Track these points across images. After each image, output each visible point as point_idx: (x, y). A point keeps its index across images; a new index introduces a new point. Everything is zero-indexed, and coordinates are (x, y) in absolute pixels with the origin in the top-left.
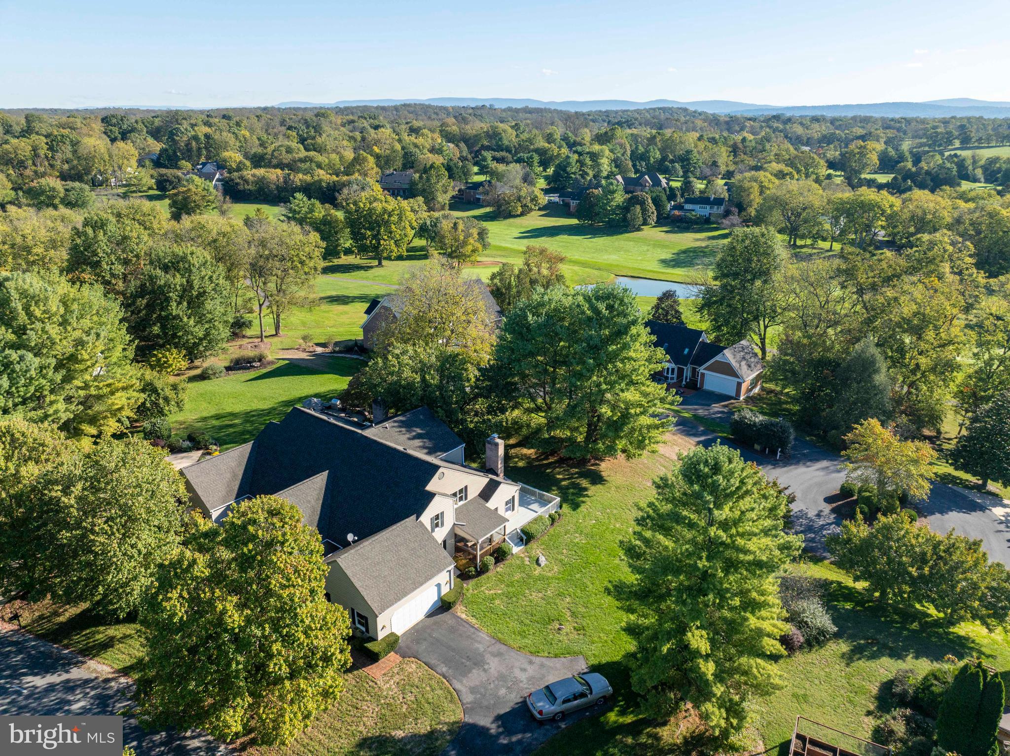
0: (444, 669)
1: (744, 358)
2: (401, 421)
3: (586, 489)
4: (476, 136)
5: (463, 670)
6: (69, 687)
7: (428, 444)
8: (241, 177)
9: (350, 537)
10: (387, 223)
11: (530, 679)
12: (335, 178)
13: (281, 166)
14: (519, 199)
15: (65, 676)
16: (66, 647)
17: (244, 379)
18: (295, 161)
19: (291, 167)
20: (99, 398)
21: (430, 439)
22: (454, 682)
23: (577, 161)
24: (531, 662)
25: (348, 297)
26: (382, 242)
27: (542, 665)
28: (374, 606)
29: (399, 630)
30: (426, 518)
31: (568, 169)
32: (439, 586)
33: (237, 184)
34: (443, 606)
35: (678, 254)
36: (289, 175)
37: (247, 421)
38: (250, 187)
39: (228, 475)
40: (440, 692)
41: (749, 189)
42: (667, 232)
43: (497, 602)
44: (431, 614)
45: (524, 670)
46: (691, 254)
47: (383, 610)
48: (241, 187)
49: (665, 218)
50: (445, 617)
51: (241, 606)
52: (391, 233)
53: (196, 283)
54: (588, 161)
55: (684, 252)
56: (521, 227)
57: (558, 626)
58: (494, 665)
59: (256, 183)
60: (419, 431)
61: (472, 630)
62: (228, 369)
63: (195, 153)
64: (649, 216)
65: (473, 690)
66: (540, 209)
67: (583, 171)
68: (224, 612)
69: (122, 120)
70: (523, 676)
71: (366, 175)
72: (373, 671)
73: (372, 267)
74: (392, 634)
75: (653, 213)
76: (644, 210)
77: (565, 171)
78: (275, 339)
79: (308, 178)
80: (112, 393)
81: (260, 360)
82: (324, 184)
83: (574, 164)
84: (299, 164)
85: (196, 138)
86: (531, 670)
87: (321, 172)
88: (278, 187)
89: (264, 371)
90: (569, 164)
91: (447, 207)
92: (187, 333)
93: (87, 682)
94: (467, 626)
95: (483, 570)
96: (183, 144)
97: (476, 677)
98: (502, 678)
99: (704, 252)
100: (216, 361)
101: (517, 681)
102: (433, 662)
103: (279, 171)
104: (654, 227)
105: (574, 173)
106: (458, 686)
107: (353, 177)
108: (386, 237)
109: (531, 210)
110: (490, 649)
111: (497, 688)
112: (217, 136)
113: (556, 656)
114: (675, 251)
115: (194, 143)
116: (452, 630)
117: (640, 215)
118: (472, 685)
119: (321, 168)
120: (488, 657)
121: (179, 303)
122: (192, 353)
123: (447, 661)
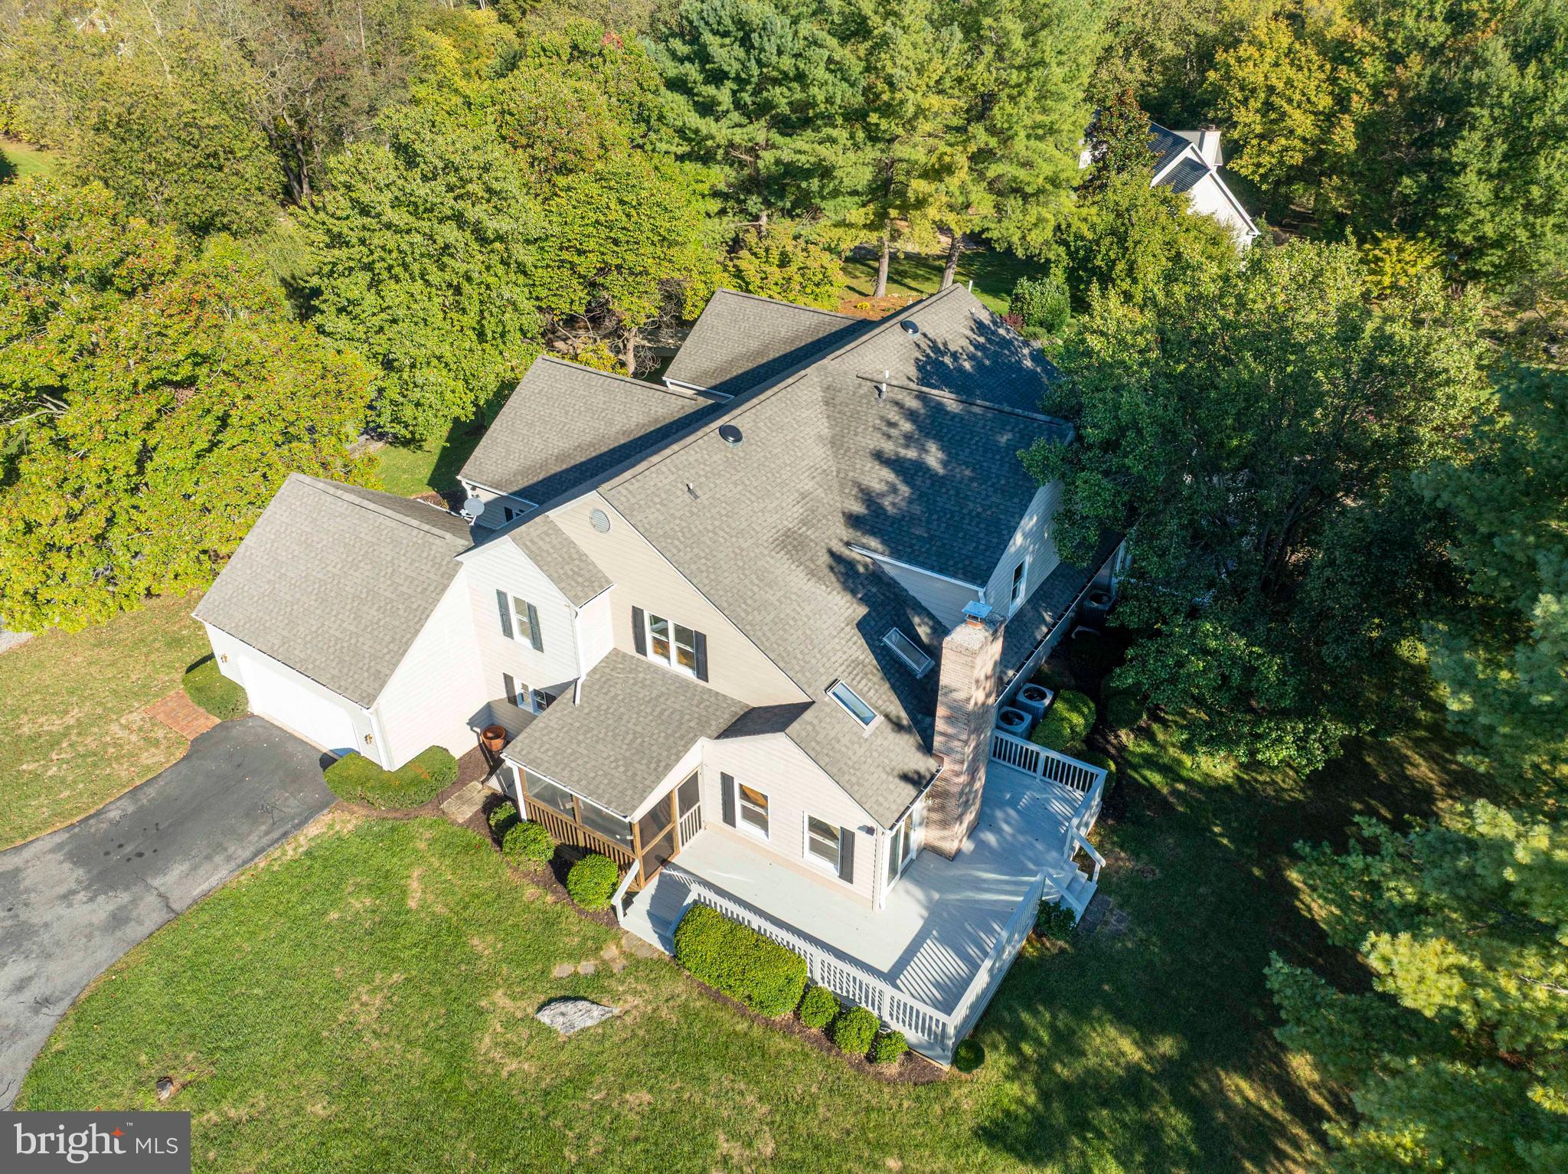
0: (114, 815)
58: (85, 912)
61: (246, 854)
97: (52, 876)
110: (150, 899)
120: (123, 897)
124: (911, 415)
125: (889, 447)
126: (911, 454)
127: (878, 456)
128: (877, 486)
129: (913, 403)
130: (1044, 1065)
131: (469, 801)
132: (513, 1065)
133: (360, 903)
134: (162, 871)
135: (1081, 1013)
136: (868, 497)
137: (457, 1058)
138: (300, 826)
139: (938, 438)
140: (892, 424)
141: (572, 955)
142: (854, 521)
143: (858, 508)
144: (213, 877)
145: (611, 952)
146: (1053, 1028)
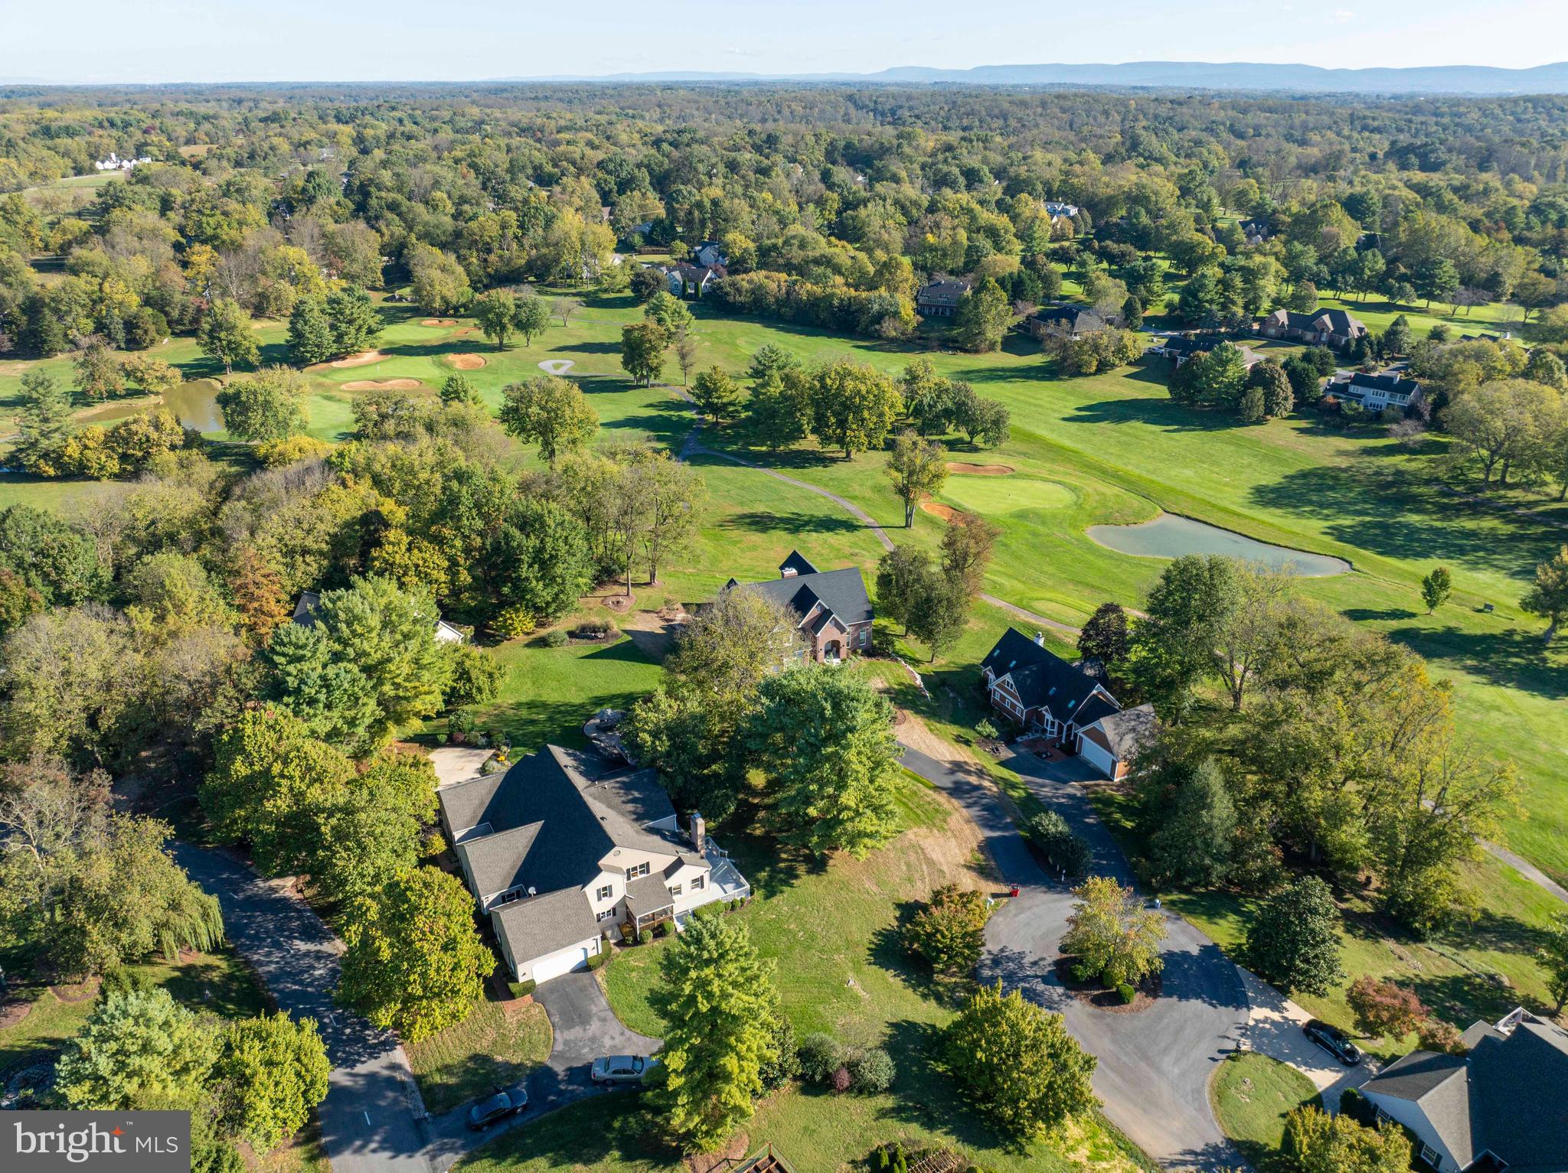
1: (1134, 730)
2: (623, 783)
3: (797, 877)
4: (1110, 198)
5: (569, 1023)
6: (319, 956)
7: (640, 809)
8: (733, 285)
9: (532, 890)
10: (858, 410)
11: (613, 1047)
12: (853, 292)
13: (789, 267)
14: (1096, 348)
15: (319, 947)
16: (328, 923)
17: (580, 654)
18: (807, 262)
19: (801, 270)
20: (407, 699)
21: (643, 805)
22: (558, 1031)
23: (1219, 282)
24: (622, 1034)
25: (772, 518)
26: (849, 432)
27: (629, 1039)
28: (517, 957)
29: (539, 980)
30: (591, 889)
31: (1201, 295)
32: (585, 950)
33: (727, 294)
34: (586, 968)
35: (1292, 478)
36: (795, 283)
37: (551, 719)
38: (742, 299)
39: (477, 802)
40: (542, 1036)
41: (1456, 374)
42: (1302, 431)
43: (634, 974)
44: (575, 971)
45: (613, 1038)
46: (1314, 481)
47: (523, 961)
48: (731, 299)
49: (1312, 405)
50: (585, 977)
51: (391, 945)
52: (863, 420)
53: (549, 546)
54: (1238, 282)
55: (1304, 475)
56: (1086, 397)
58: (594, 1027)
59: (753, 291)
60: (637, 794)
62: (572, 634)
63: (697, 225)
64: (1277, 404)
65: (566, 1042)
66: (1130, 364)
67: (1227, 298)
68: (379, 948)
69: (621, 165)
70: (607, 1042)
71: (896, 289)
72: (508, 1006)
73: (834, 460)
74: (533, 981)
75: (1286, 399)
76: (1270, 394)
77: (1195, 297)
78: (648, 590)
79: (818, 290)
80: (416, 696)
81: (605, 631)
82: (836, 302)
83: (1211, 286)
84: (811, 266)
85: (699, 205)
87: (839, 280)
88: (777, 300)
89: (605, 646)
90: (1203, 286)
91: (999, 346)
92: (537, 595)
93: (331, 955)
94: (596, 988)
95: (638, 942)
96: (682, 214)
97: (575, 1033)
98: (593, 1039)
99: (1336, 478)
100: (562, 625)
101: (601, 1045)
102: (552, 1011)
103: (783, 276)
104: (1289, 418)
105: (1211, 301)
106: (558, 1035)
107: (876, 293)
108: (854, 426)
109: (1113, 366)
111: (584, 1047)
112: (726, 204)
113: (645, 1035)
114: (1291, 472)
115: (696, 213)
116: (583, 989)
117: (1262, 402)
118: (568, 1037)
119: (840, 273)
121: (530, 566)
122: (542, 613)
123: (562, 1014)
126: (632, 797)
127: (625, 802)
128: (633, 808)
134: (591, 1010)
139: (633, 790)
142: (637, 819)
144: (603, 1001)
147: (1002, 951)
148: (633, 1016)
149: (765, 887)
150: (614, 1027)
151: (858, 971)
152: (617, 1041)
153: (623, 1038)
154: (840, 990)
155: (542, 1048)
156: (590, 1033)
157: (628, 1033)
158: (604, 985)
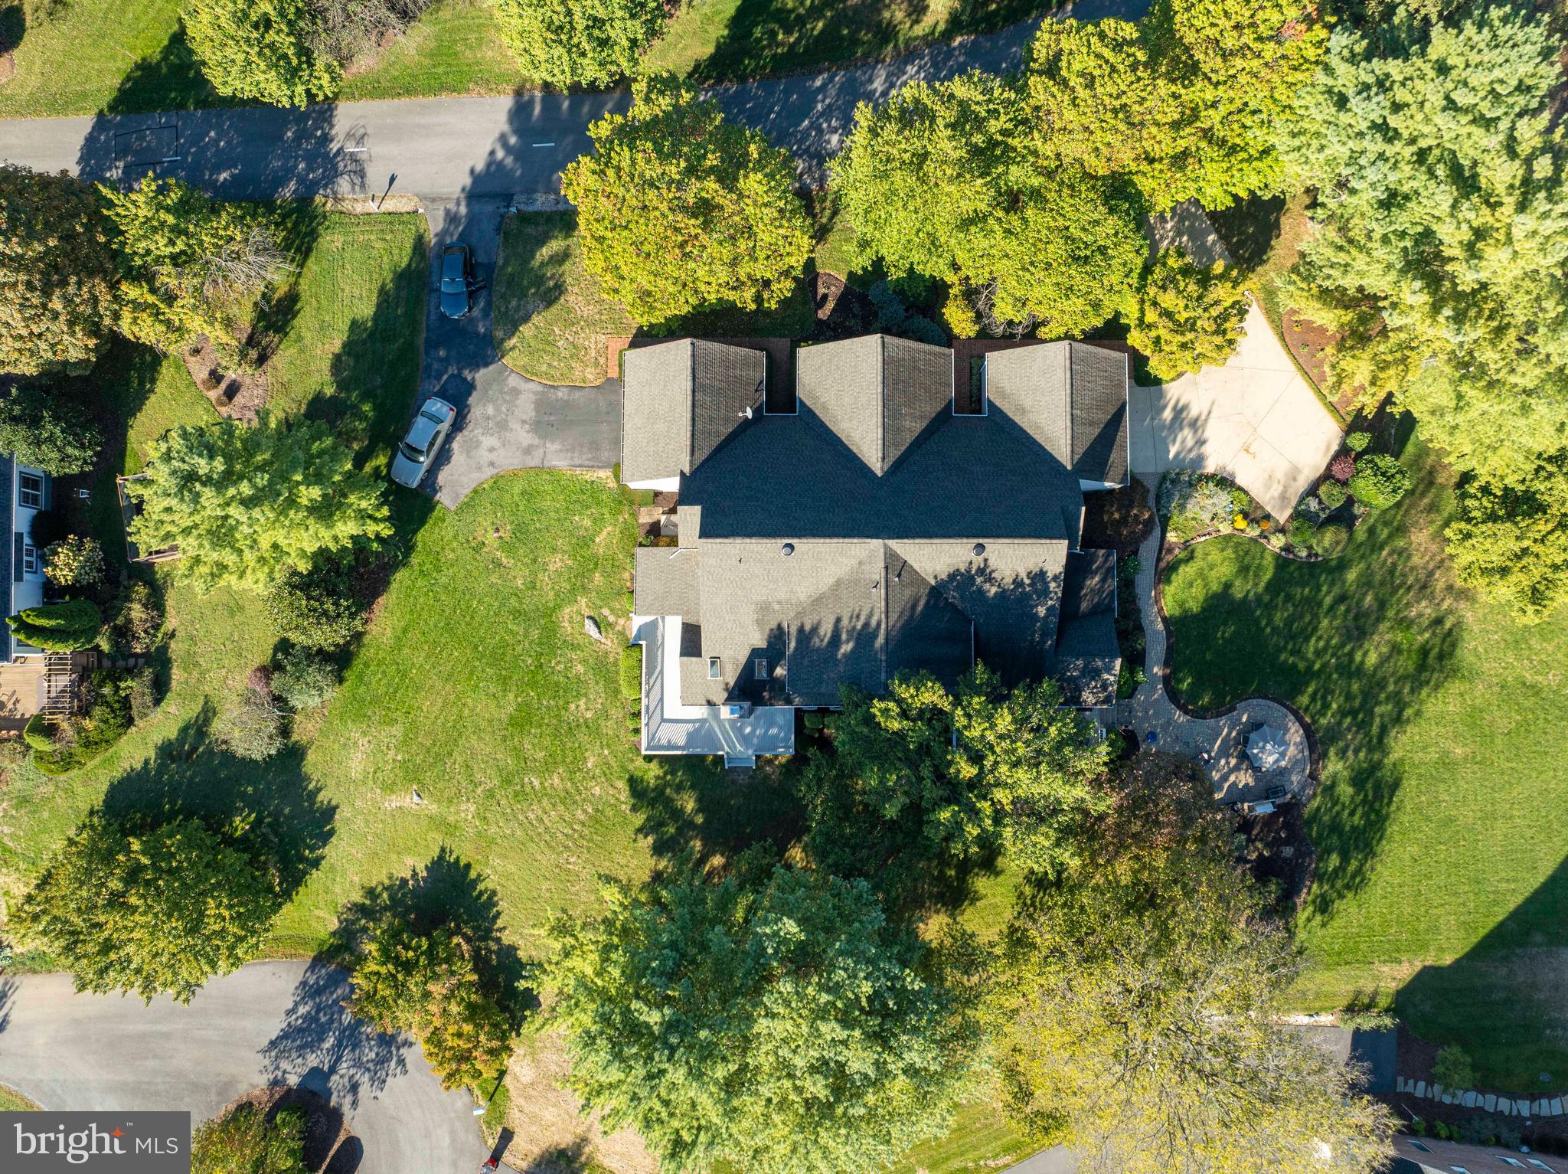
0: (560, 394)
5: (543, 406)
11: (478, 443)
21: (823, 650)
22: (540, 388)
24: (491, 464)
27: (479, 468)
40: (544, 368)
43: (587, 520)
45: (491, 450)
57: (501, 534)
58: (523, 436)
61: (577, 462)
65: (516, 392)
70: (488, 441)
86: (483, 455)
94: (586, 463)
97: (526, 406)
98: (503, 426)
101: (487, 431)
102: (577, 394)
106: (531, 386)
110: (541, 451)
111: (498, 410)
113: (475, 491)
116: (595, 447)
118: (522, 397)
120: (536, 441)
123: (564, 403)
124: (866, 625)
125: (845, 622)
126: (844, 637)
127: (838, 620)
128: (822, 632)
129: (874, 622)
130: (666, 784)
131: (650, 515)
132: (566, 624)
133: (587, 522)
134: (552, 441)
135: (693, 787)
136: (815, 629)
137: (557, 607)
138: (600, 467)
139: (857, 644)
140: (858, 617)
141: (612, 610)
142: (801, 630)
143: (808, 628)
144: (560, 462)
145: (621, 621)
146: (681, 782)
147: (401, 1062)
148: (517, 490)
149: (660, 790)
150: (508, 459)
151: (438, 823)
152: (485, 454)
153: (484, 461)
154: (412, 775)
155: (524, 360)
156: (514, 425)
157: (489, 472)
158: (588, 476)
